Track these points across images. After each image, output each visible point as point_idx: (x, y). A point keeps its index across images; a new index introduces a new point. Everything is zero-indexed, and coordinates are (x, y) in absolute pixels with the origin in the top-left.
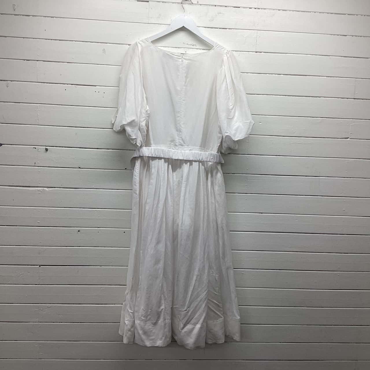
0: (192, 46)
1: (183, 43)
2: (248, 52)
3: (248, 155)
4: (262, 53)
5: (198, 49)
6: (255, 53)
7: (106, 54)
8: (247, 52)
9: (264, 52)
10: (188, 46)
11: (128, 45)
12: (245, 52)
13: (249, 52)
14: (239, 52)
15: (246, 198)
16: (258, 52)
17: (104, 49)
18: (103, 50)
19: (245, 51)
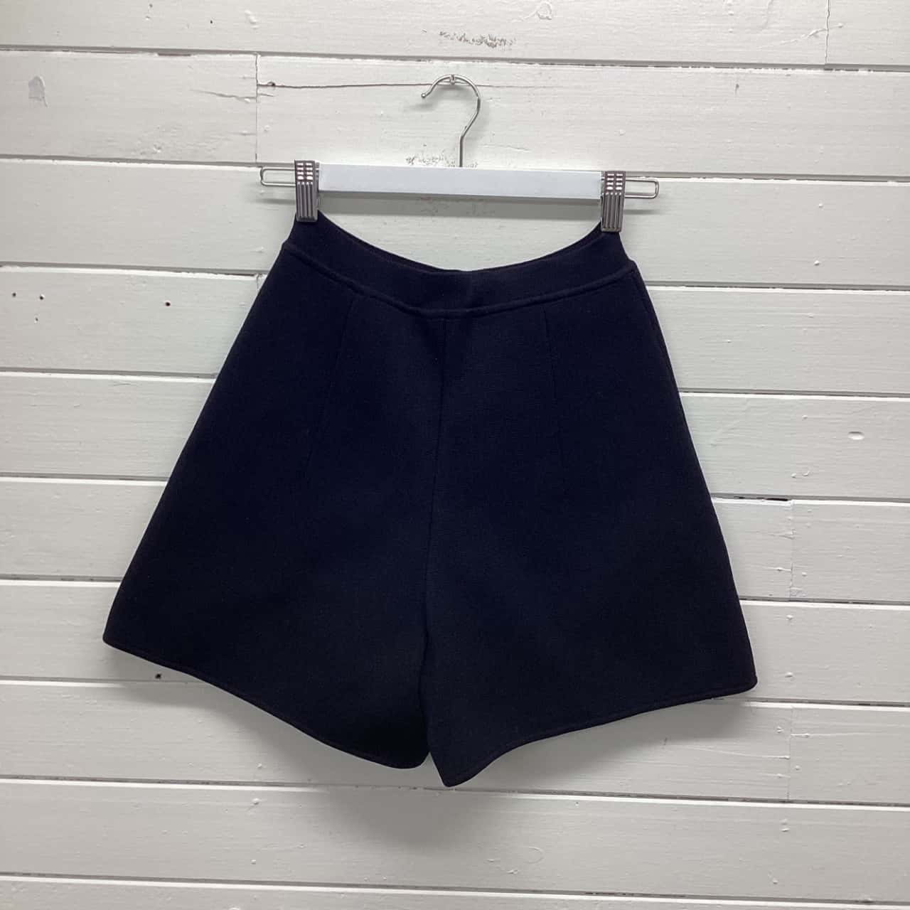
0: (487, 46)
1: (441, 34)
2: (785, 67)
3: (790, 600)
4: (862, 72)
5: (518, 61)
6: (820, 72)
7: (46, 105)
8: (780, 71)
9: (870, 67)
10: (465, 49)
11: (156, 55)
12: (771, 71)
13: (790, 71)
14: (736, 70)
15: (785, 824)
16: (838, 67)
17: (37, 79)
18: (31, 84)
19: (766, 66)
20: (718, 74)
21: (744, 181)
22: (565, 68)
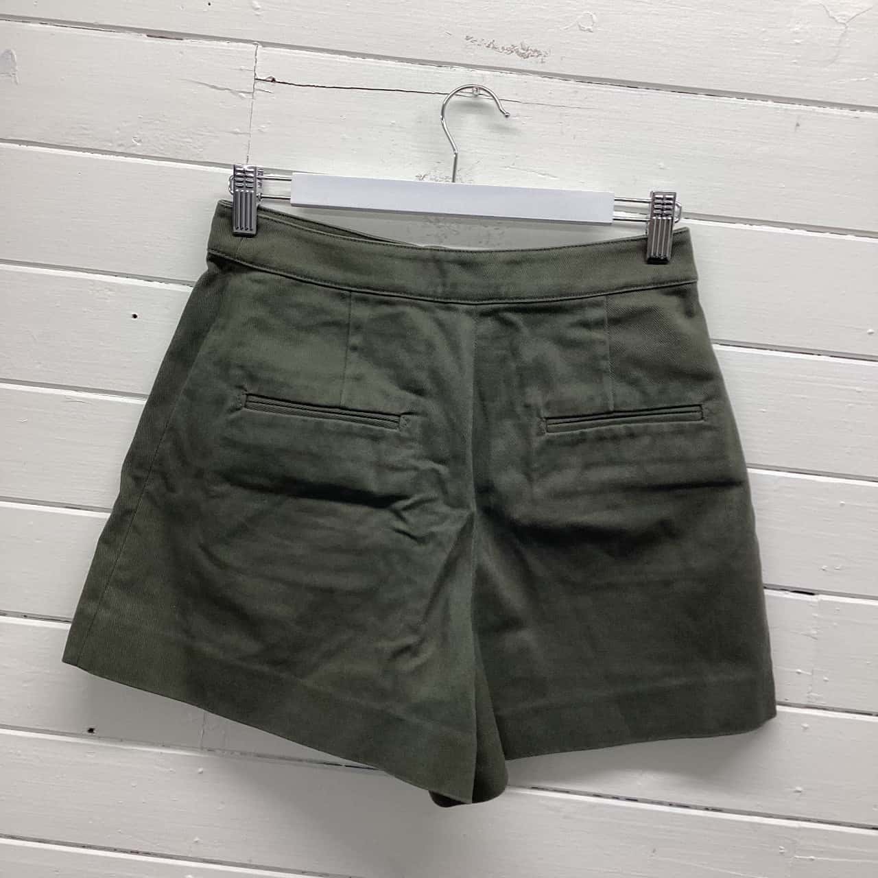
1: (467, 38)
3: (807, 707)
5: (551, 75)
7: (16, 82)
10: (492, 58)
11: (145, 36)
14: (796, 107)
17: (8, 52)
20: (777, 109)
21: (796, 232)
22: (603, 88)
